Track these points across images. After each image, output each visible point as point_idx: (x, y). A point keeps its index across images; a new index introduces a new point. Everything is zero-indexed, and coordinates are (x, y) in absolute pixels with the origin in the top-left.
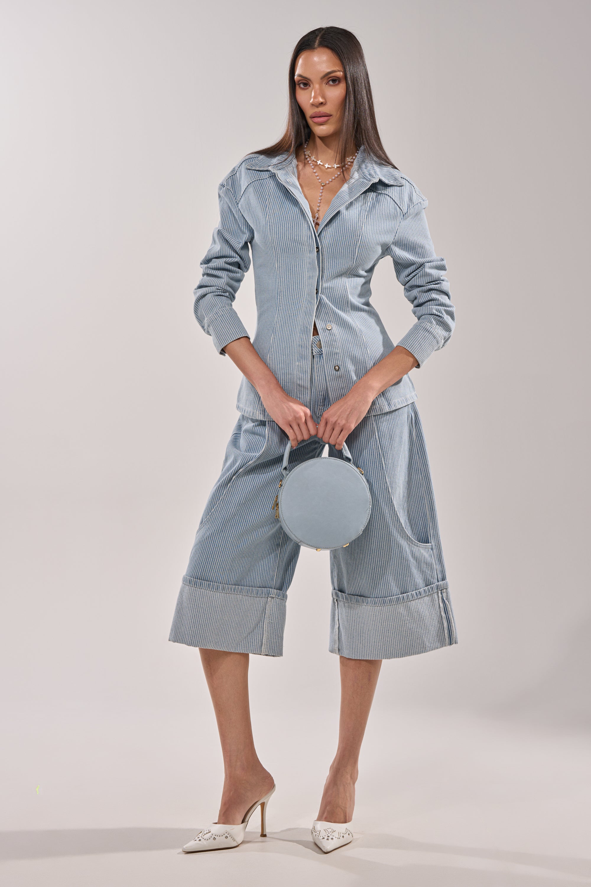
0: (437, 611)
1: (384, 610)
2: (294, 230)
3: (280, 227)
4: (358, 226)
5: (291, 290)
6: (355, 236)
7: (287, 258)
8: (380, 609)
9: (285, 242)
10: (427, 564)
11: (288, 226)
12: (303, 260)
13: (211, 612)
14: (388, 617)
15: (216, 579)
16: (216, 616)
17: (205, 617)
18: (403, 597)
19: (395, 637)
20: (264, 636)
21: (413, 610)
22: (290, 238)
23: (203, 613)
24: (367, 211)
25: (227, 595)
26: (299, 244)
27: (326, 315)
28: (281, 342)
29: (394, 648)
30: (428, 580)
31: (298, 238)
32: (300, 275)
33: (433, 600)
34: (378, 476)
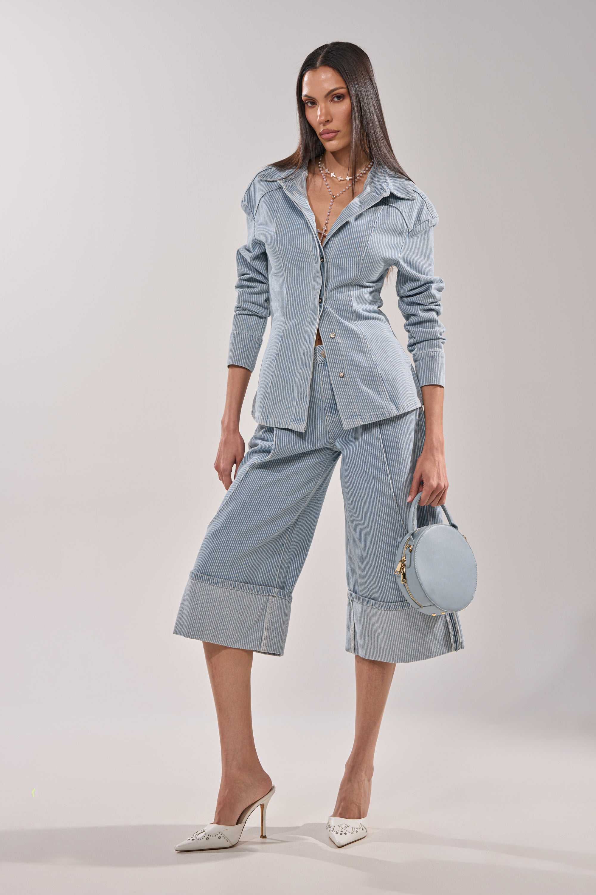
2: (300, 241)
4: (364, 238)
5: (298, 299)
6: (361, 248)
8: (386, 613)
9: (292, 253)
11: (295, 238)
13: (209, 606)
15: (216, 573)
17: (203, 610)
20: (264, 633)
23: (202, 606)
24: (375, 223)
25: (226, 590)
27: (330, 323)
28: (287, 350)
29: (400, 652)
32: (306, 285)
34: (382, 483)
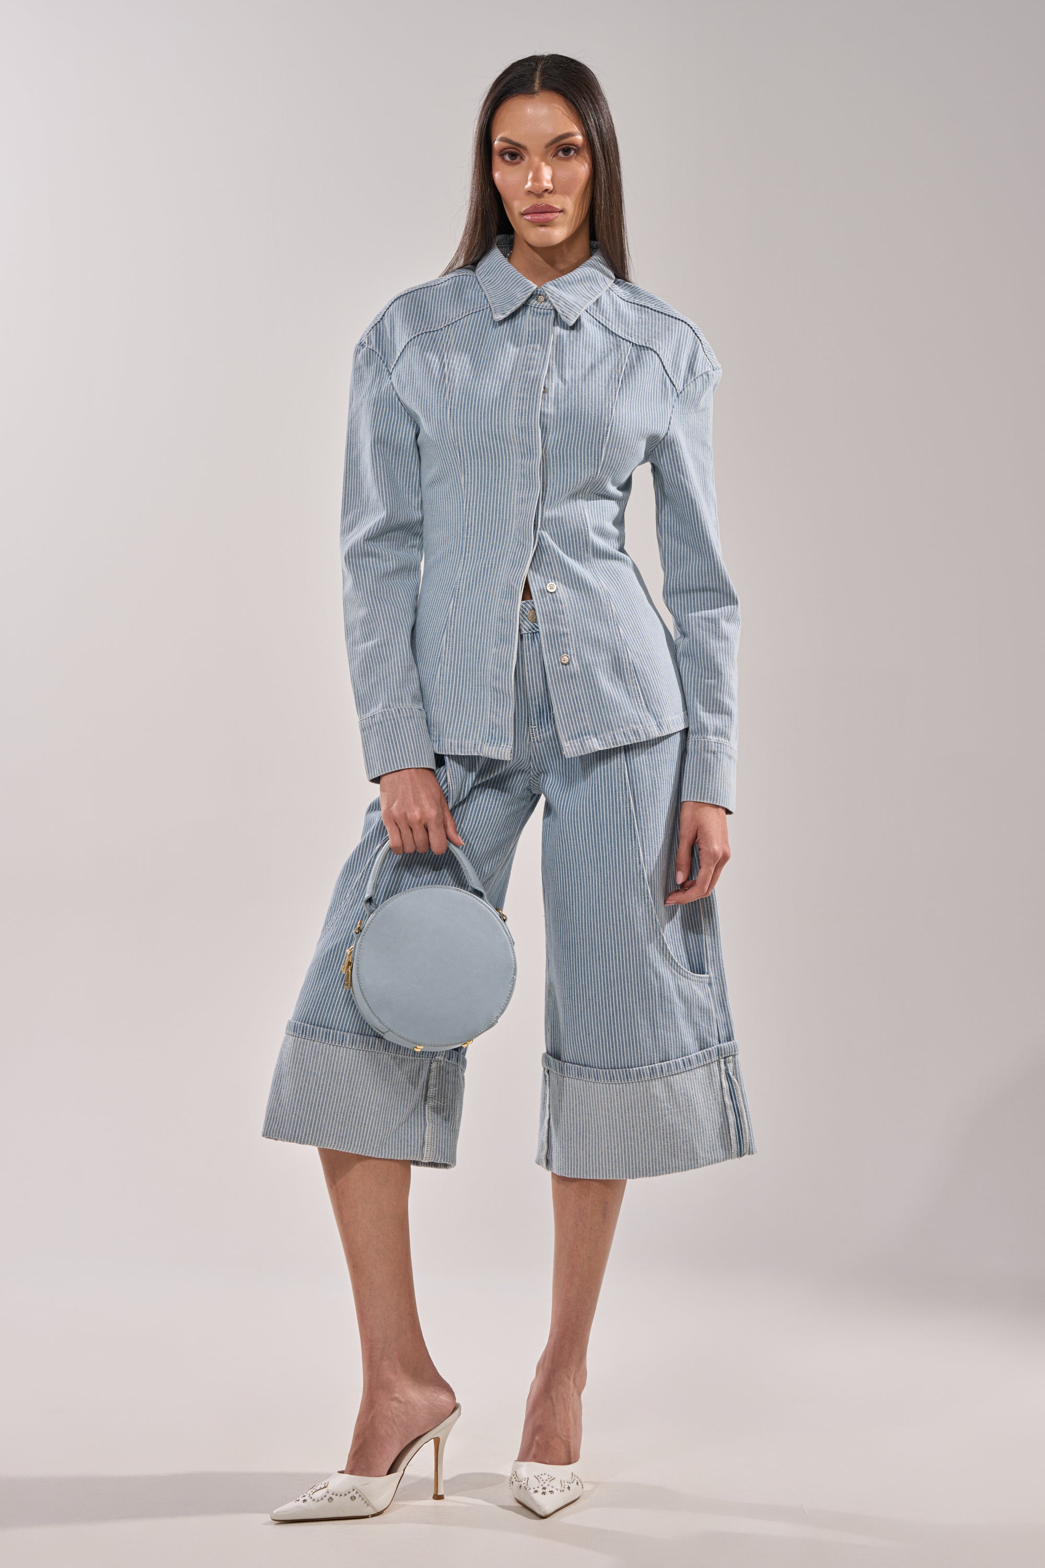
0: (718, 1095)
1: (627, 1090)
2: (495, 417)
3: (471, 412)
4: (605, 408)
5: (488, 523)
6: (601, 425)
7: (481, 467)
8: (620, 1089)
9: (479, 439)
10: (702, 1009)
11: (485, 411)
12: (509, 469)
13: (330, 1083)
14: (634, 1103)
15: (339, 1024)
16: (339, 1089)
17: (320, 1092)
18: (662, 1068)
19: (644, 1138)
20: (427, 1129)
21: (678, 1091)
22: (488, 431)
23: (316, 1083)
24: (620, 381)
25: (359, 1053)
26: (504, 441)
27: (548, 567)
28: (468, 614)
29: (642, 1159)
30: (704, 1039)
31: (502, 432)
32: (504, 497)
33: (711, 1074)
34: (625, 851)
